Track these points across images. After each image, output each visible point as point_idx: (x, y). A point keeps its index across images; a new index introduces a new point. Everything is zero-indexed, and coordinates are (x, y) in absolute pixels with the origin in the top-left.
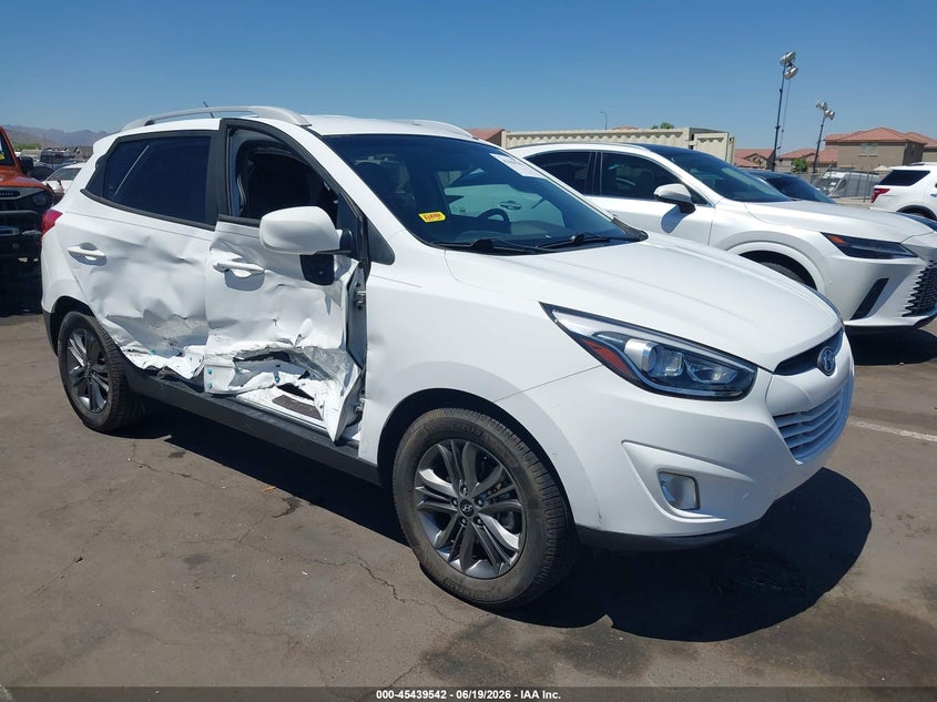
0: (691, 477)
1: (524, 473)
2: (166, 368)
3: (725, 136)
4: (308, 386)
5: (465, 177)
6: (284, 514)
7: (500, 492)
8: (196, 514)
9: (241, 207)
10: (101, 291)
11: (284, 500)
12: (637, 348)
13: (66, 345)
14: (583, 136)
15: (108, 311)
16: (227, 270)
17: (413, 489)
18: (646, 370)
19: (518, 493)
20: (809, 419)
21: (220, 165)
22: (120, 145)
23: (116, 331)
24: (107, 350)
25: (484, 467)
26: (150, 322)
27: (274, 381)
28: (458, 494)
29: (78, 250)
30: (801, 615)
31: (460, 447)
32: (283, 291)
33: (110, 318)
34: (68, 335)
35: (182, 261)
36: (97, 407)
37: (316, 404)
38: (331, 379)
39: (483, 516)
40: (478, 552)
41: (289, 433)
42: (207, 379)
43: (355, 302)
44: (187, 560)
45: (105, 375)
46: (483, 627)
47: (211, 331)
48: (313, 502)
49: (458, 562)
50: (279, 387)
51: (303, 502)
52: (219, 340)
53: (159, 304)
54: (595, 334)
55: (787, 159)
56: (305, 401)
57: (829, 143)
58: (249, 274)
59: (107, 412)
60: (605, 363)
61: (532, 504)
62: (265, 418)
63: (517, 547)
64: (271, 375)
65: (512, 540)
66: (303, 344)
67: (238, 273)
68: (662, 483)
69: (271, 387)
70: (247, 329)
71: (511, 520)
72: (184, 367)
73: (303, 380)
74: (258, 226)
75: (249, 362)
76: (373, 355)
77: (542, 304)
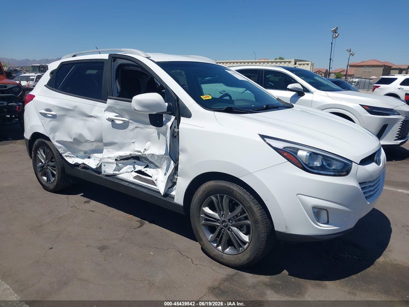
0: (325, 209)
1: (252, 208)
2: (83, 164)
3: (310, 63)
4: (149, 171)
5: (203, 80)
6: (139, 227)
7: (240, 217)
8: (100, 228)
9: (118, 93)
10: (54, 130)
11: (137, 221)
12: (302, 154)
13: (36, 153)
14: (248, 63)
15: (57, 138)
16: (112, 121)
17: (199, 216)
18: (307, 163)
19: (249, 217)
20: (372, 184)
21: (109, 74)
22: (63, 65)
23: (60, 148)
24: (55, 156)
25: (233, 206)
26: (76, 144)
27: (133, 169)
28: (221, 218)
29: (44, 111)
30: (368, 269)
31: (222, 198)
32: (137, 130)
33: (58, 142)
34: (37, 149)
35: (91, 116)
36: (50, 181)
37: (153, 179)
38: (159, 168)
39: (232, 227)
40: (229, 243)
41: (142, 192)
42: (103, 168)
43: (173, 134)
44: (99, 248)
45: (54, 167)
46: (233, 276)
47: (105, 147)
48: (151, 222)
49: (220, 248)
50: (135, 172)
51: (146, 222)
52: (109, 151)
53: (81, 135)
54: (284, 148)
55: (333, 73)
56: (147, 178)
57: (351, 66)
58: (123, 122)
59: (55, 183)
60: (289, 160)
61: (256, 222)
62: (130, 185)
63: (248, 241)
64: (132, 166)
65: (246, 238)
66: (147, 153)
67: (117, 122)
68: (314, 212)
69: (132, 172)
70: (121, 146)
71: (245, 229)
72: (92, 163)
73: (146, 169)
74: (131, 102)
75: (122, 161)
76: (182, 157)
77: (260, 135)
